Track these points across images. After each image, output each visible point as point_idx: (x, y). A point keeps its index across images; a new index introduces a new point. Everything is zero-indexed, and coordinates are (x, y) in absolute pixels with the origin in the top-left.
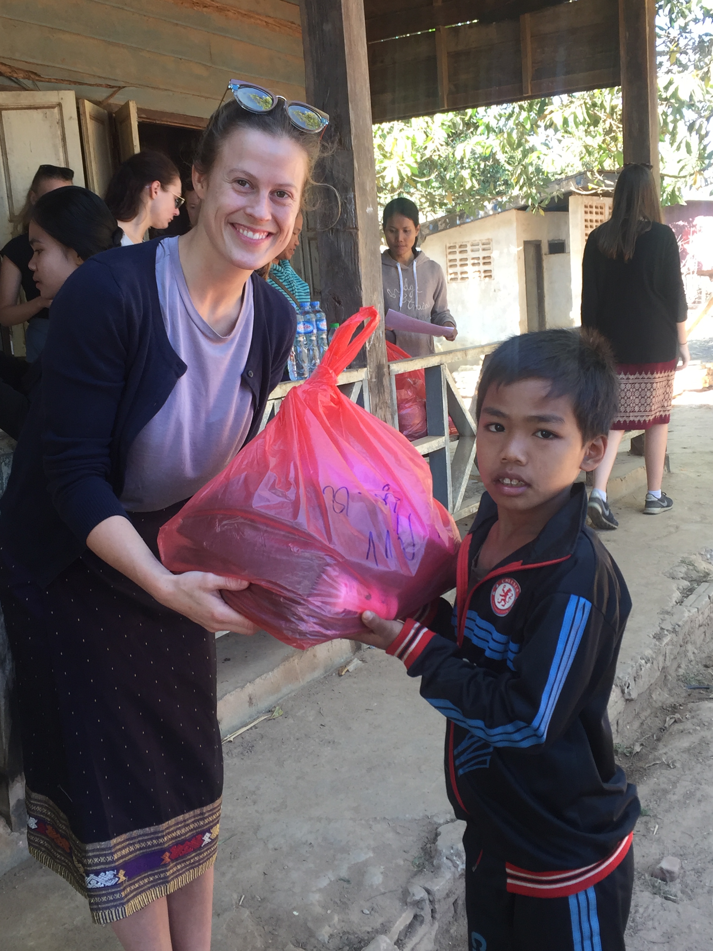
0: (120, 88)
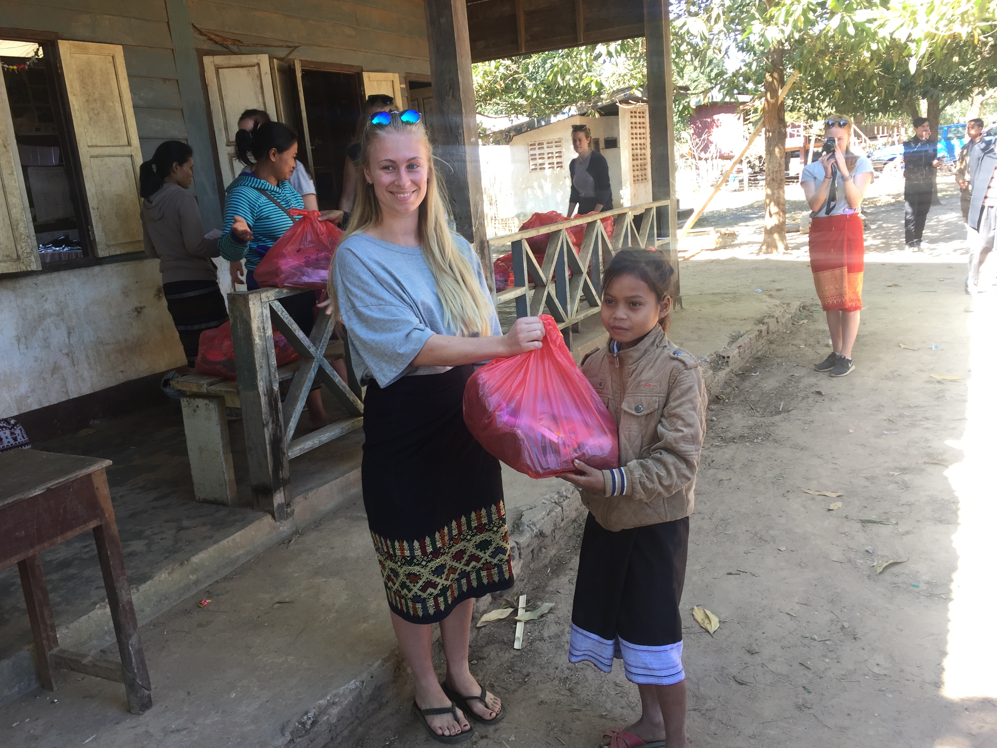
0: (296, 47)
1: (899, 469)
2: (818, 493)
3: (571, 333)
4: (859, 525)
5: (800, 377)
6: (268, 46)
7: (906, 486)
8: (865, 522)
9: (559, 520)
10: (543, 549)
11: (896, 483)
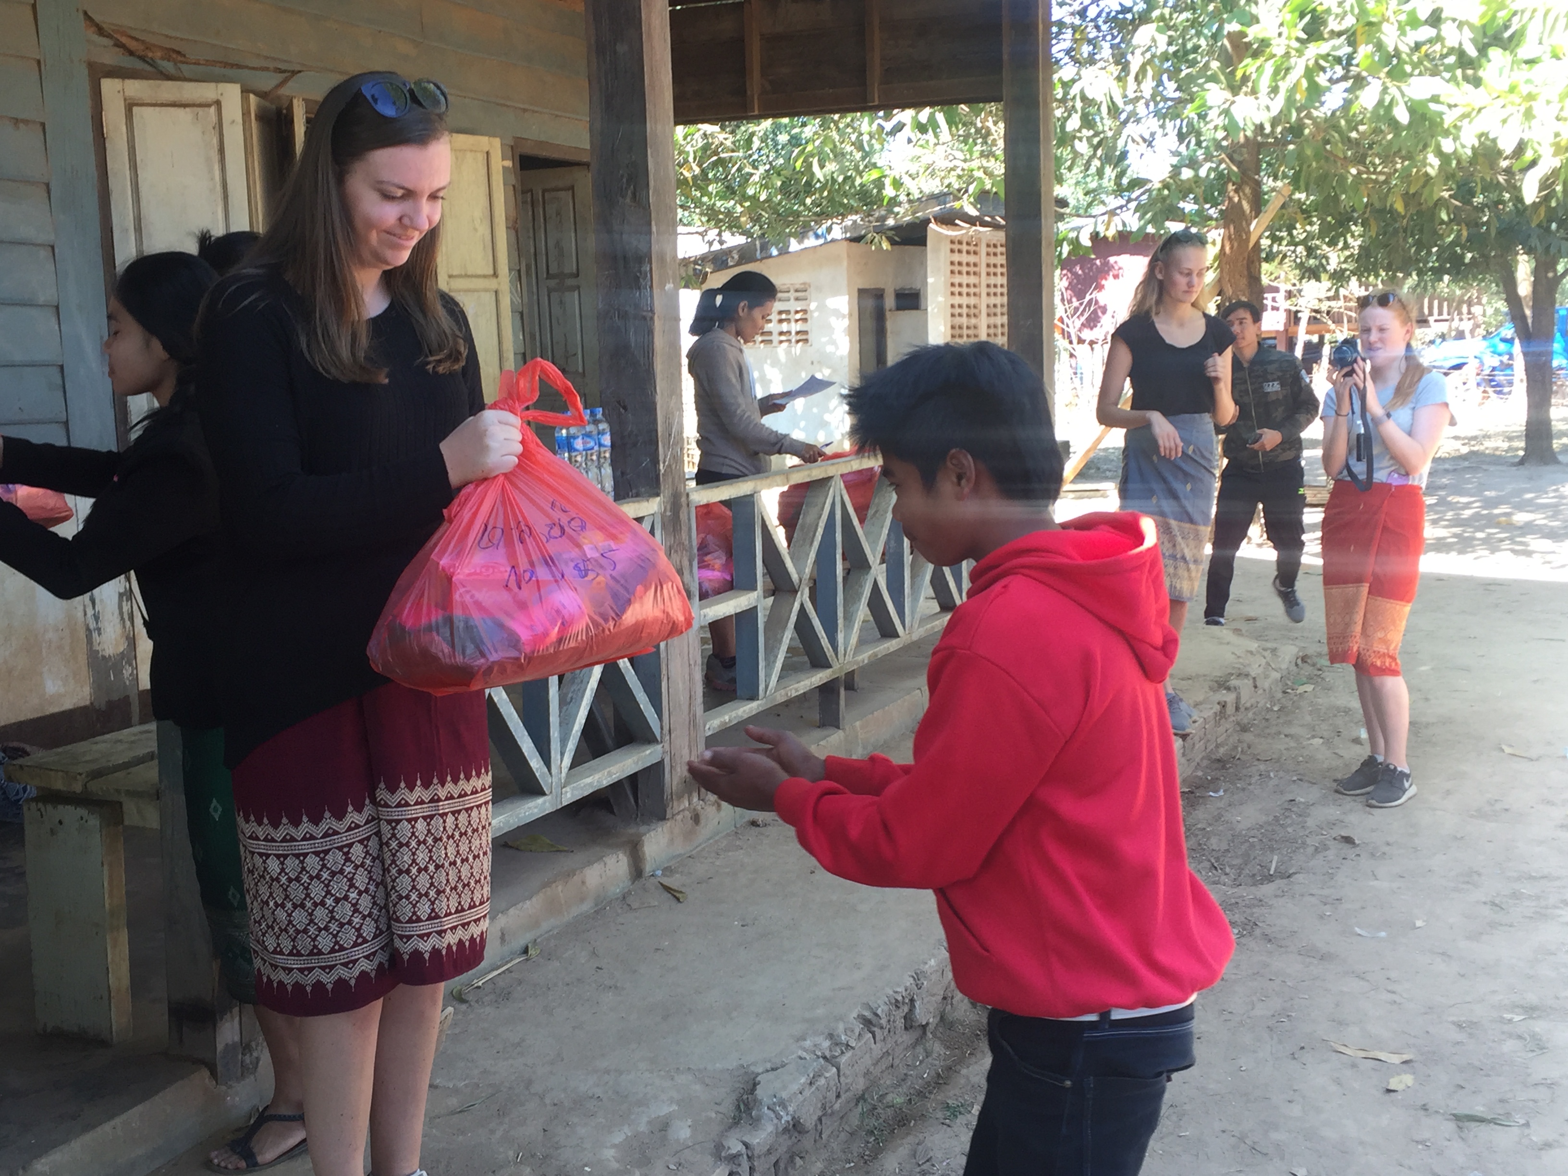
0: (294, 73)
1: (1522, 1007)
2: (1363, 1054)
3: (842, 691)
4: (1451, 1126)
5: (1308, 805)
6: (239, 66)
7: (1539, 1046)
8: (1462, 1120)
9: (832, 1095)
10: (798, 1160)
11: (1520, 1037)
